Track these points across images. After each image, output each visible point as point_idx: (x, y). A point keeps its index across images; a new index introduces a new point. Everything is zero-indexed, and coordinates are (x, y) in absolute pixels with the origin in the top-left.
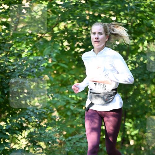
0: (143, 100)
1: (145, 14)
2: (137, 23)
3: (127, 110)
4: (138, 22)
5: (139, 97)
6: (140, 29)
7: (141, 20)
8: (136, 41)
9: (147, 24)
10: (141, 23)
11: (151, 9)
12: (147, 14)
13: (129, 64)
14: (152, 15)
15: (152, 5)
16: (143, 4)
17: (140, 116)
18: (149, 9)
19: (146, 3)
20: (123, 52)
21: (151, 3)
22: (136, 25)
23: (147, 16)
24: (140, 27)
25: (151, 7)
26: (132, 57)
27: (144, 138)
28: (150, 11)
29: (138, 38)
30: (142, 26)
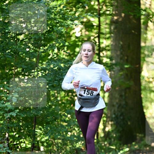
0: (53, 107)
1: (55, 21)
2: (47, 30)
3: (37, 117)
4: (49, 29)
5: (50, 104)
6: (50, 36)
7: (51, 26)
8: (46, 48)
9: (57, 31)
10: (51, 30)
11: (61, 16)
12: (57, 21)
13: (39, 71)
14: (62, 22)
15: (63, 12)
16: (53, 11)
17: (50, 123)
18: (59, 16)
19: (56, 10)
20: (33, 59)
21: (61, 10)
22: (46, 32)
23: (57, 23)
24: (50, 33)
25: (61, 14)
26: (42, 64)
27: (54, 144)
28: (60, 18)
29: (49, 45)
30: (52, 33)
